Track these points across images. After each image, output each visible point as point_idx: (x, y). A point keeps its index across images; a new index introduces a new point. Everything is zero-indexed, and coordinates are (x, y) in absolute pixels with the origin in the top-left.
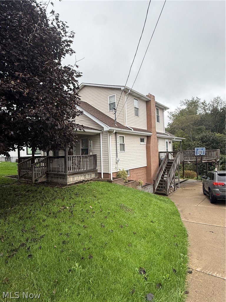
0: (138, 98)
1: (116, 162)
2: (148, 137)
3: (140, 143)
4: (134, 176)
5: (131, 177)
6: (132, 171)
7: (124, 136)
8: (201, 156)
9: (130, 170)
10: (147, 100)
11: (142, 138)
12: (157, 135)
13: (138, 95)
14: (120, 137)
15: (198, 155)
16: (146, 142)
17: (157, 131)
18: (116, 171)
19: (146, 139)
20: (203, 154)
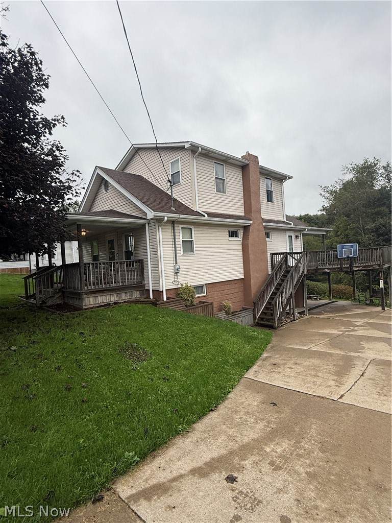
0: (223, 161)
1: (175, 270)
2: (246, 228)
3: (227, 238)
4: (216, 295)
5: (209, 296)
6: (211, 286)
7: (192, 227)
8: (351, 260)
9: (206, 284)
10: (241, 164)
11: (234, 229)
12: (264, 224)
13: (222, 157)
14: (183, 229)
15: (344, 256)
16: (242, 236)
17: (263, 217)
18: (175, 287)
19: (242, 231)
20: (354, 254)
